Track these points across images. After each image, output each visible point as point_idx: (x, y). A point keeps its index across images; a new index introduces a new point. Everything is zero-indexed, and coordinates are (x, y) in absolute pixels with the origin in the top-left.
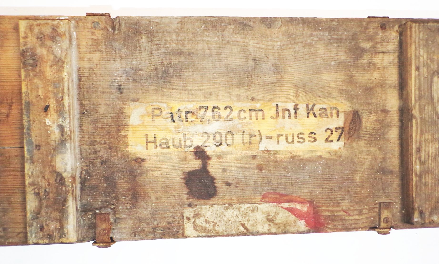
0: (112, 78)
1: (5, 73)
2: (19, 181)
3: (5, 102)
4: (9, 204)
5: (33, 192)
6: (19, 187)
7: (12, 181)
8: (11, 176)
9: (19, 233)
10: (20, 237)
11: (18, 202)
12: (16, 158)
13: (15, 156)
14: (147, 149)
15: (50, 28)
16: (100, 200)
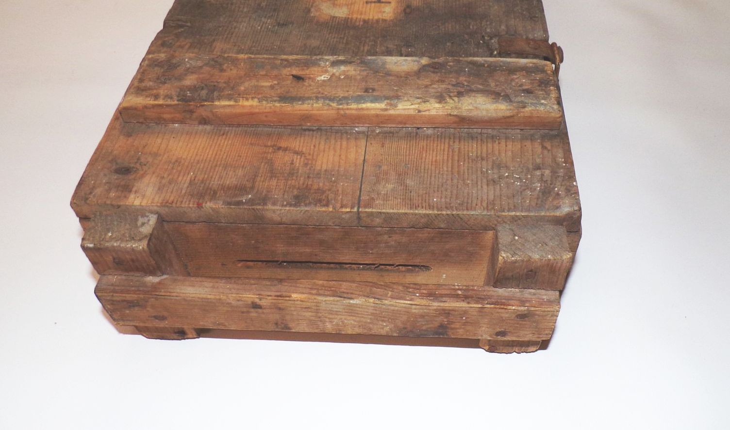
0: (263, 31)
1: (211, 153)
2: (435, 145)
3: (269, 156)
4: (482, 159)
5: (456, 99)
6: (447, 146)
7: (435, 153)
8: (424, 155)
9: (544, 148)
10: (552, 146)
11: (479, 148)
12: (387, 146)
13: (383, 146)
14: (390, 3)
15: (153, 69)
16: (476, 50)
